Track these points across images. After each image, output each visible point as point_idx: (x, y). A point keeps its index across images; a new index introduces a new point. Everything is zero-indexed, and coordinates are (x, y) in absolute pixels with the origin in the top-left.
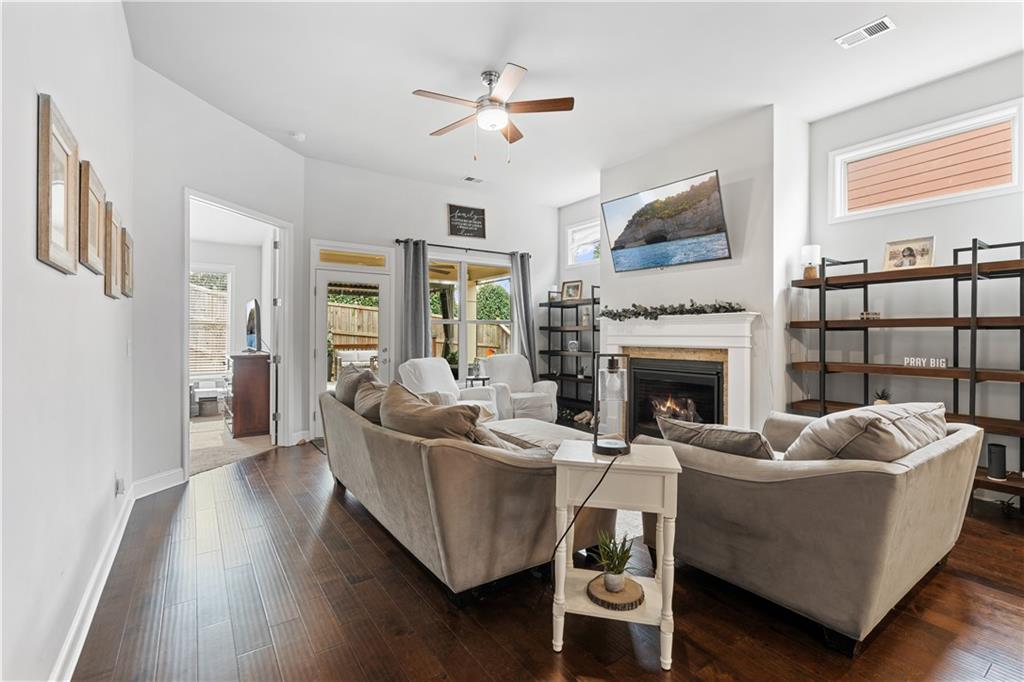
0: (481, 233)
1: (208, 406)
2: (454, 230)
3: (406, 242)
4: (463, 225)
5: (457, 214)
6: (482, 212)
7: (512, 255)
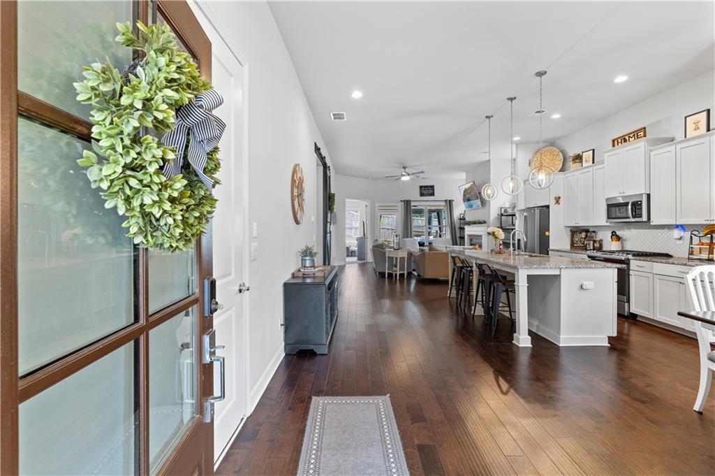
0: (433, 194)
1: (353, 253)
2: (422, 195)
3: (404, 201)
4: (425, 192)
5: (423, 189)
6: (433, 186)
7: (446, 201)
